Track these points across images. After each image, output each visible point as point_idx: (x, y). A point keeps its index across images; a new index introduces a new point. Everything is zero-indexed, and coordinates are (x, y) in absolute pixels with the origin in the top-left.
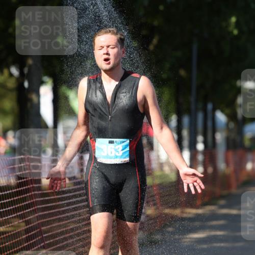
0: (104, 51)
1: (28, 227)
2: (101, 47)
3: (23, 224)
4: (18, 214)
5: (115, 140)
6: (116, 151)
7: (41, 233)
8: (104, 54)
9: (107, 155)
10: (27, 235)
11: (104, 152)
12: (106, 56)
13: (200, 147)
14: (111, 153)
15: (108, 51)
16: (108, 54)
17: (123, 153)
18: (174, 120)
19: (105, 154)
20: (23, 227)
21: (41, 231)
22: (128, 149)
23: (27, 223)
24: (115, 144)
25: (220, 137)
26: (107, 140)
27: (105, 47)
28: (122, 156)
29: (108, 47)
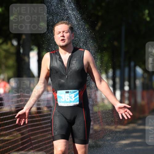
0: (61, 34)
1: (22, 136)
2: (59, 32)
3: (20, 135)
4: (17, 129)
5: (69, 91)
6: (71, 98)
7: (30, 140)
8: (61, 37)
9: (65, 100)
10: (22, 142)
11: (63, 99)
12: (62, 38)
13: (127, 88)
14: (67, 99)
15: (63, 35)
16: (63, 36)
17: (75, 99)
18: (110, 72)
19: (64, 100)
20: (20, 137)
22: (78, 96)
23: (22, 134)
24: (70, 93)
25: (138, 82)
26: (65, 91)
27: (62, 32)
28: (74, 101)
29: (63, 32)
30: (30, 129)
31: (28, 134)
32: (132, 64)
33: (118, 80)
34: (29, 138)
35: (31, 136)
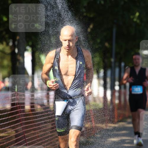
1: (17, 133)
3: (14, 132)
4: (11, 126)
7: (25, 137)
13: (117, 88)
18: (102, 72)
20: (14, 134)
21: (24, 136)
23: (16, 131)
30: (24, 126)
31: (22, 131)
32: (123, 64)
33: (108, 80)
34: (23, 135)
35: (25, 133)
